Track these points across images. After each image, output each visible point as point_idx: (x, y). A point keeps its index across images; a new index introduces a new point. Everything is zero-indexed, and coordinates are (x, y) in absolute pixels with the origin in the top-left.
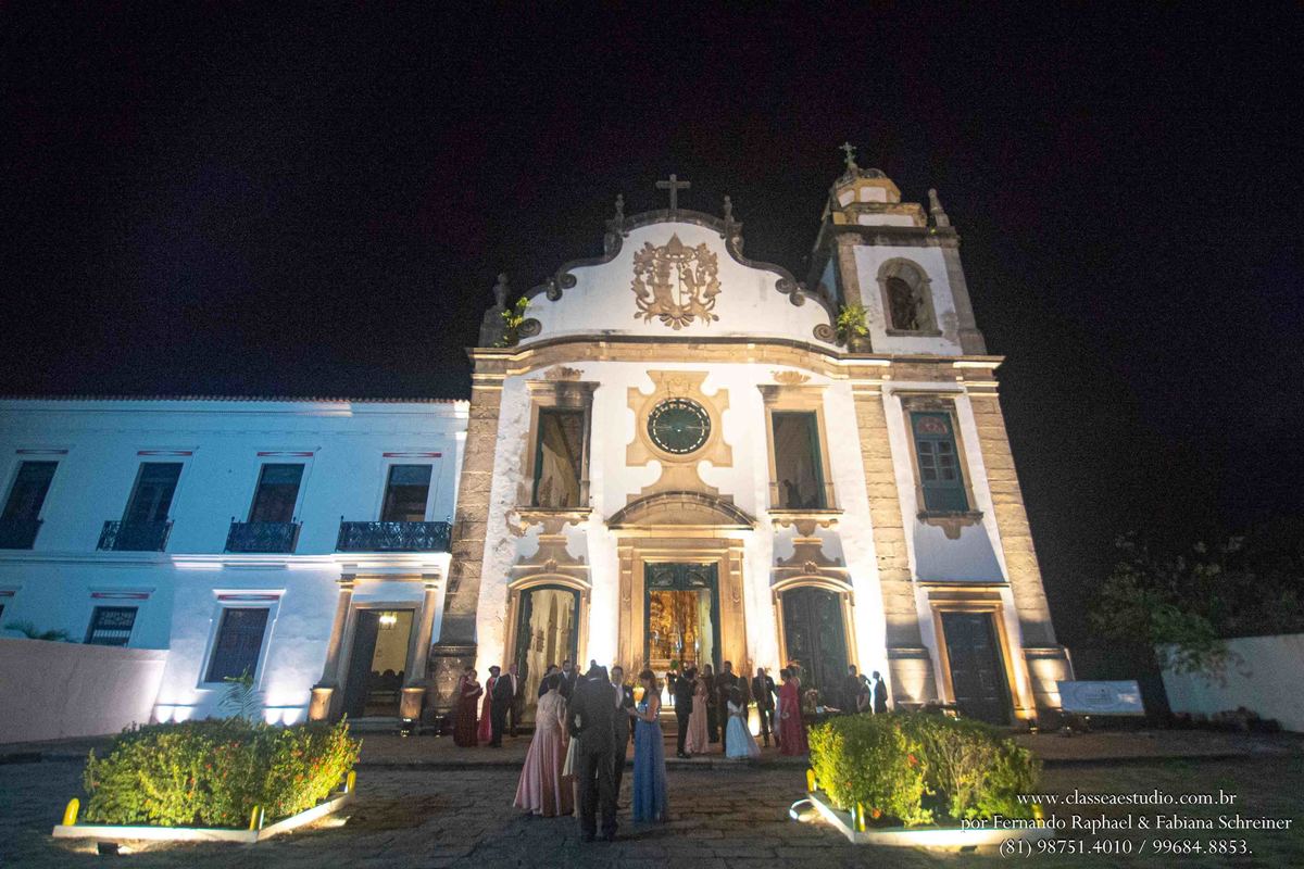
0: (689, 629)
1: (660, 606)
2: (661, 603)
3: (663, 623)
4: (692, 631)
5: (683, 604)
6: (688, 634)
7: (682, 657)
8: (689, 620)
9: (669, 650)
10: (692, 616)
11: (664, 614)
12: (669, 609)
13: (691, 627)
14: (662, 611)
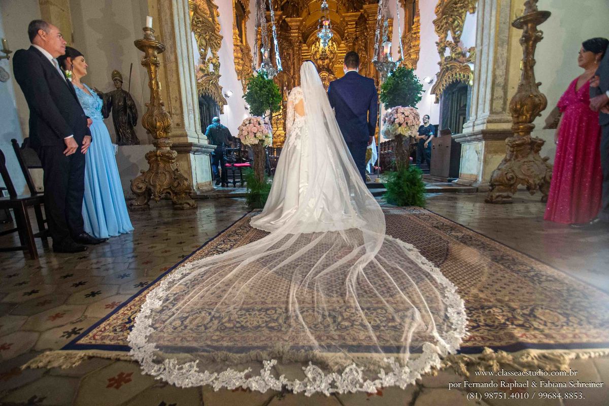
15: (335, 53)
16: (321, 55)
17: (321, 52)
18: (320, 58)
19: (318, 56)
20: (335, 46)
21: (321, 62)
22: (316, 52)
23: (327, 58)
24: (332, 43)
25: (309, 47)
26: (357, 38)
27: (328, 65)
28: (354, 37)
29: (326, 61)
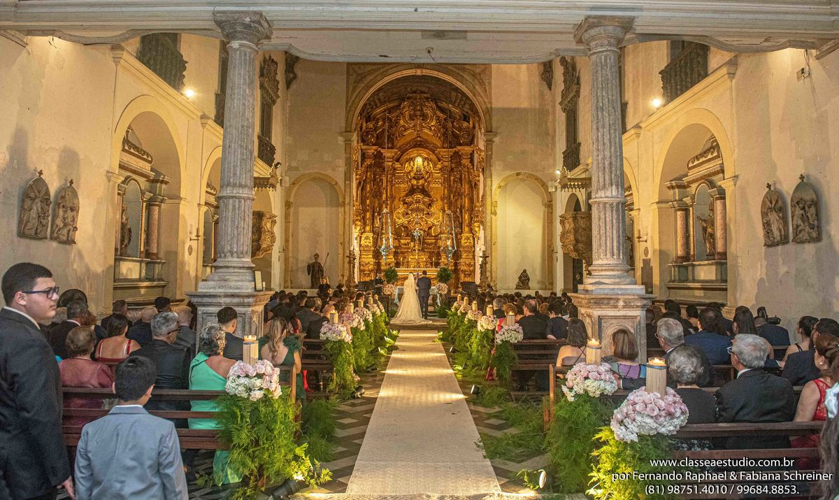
0: (467, 229)
1: (426, 199)
2: (429, 196)
3: (431, 220)
4: (471, 231)
5: (459, 195)
6: (465, 235)
7: (456, 264)
8: (466, 216)
9: (438, 255)
10: (471, 210)
11: (433, 210)
12: (440, 202)
13: (470, 225)
14: (430, 205)
15: (431, 172)
16: (415, 174)
17: (415, 170)
18: (414, 178)
19: (412, 174)
20: (431, 165)
21: (415, 182)
22: (410, 172)
23: (423, 178)
24: (428, 162)
25: (401, 165)
26: (452, 169)
27: (423, 185)
28: (450, 169)
29: (421, 182)
